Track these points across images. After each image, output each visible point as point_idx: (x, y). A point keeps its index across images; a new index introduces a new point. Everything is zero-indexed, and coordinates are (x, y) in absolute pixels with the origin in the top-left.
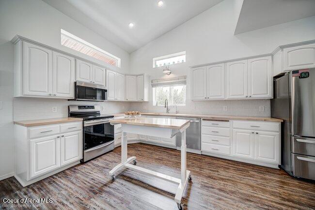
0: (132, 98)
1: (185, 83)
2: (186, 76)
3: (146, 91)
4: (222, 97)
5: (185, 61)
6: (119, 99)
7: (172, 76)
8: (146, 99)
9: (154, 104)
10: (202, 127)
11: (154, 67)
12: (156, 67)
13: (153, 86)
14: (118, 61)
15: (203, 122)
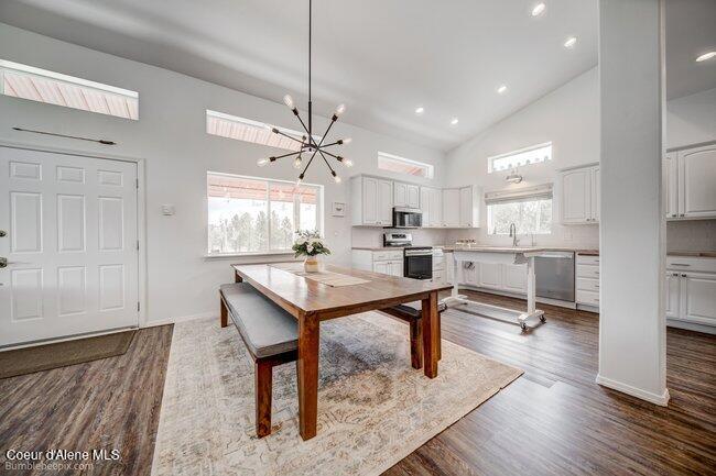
0: (452, 223)
1: (549, 196)
2: (552, 184)
3: (476, 212)
5: (550, 158)
6: (435, 226)
7: (523, 185)
8: (475, 224)
9: (490, 231)
10: (578, 267)
11: (490, 171)
12: (495, 173)
13: (487, 203)
14: (430, 170)
15: (579, 259)
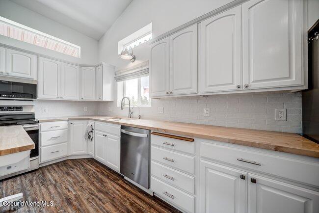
4: (193, 91)
5: (151, 38)
